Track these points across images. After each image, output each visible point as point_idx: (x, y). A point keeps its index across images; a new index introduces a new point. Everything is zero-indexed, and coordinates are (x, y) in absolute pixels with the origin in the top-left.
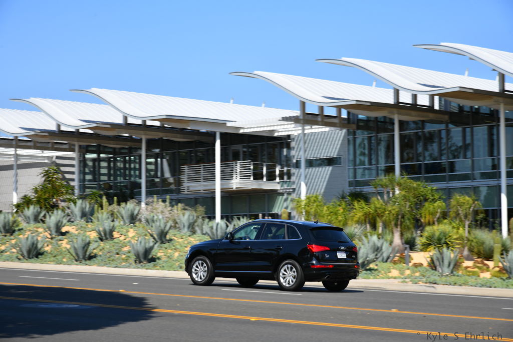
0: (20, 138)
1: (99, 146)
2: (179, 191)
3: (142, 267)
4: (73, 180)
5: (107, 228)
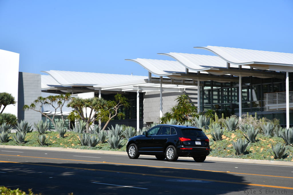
0: (163, 78)
1: (212, 82)
2: (263, 109)
3: (240, 157)
4: (196, 103)
5: (218, 133)
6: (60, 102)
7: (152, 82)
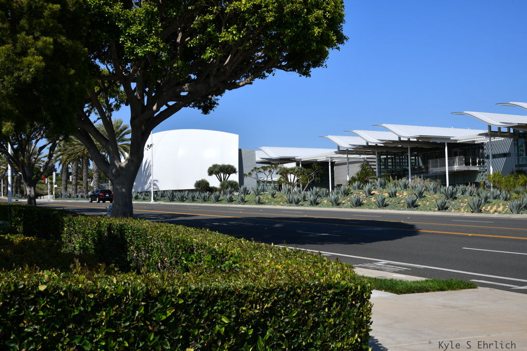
0: (349, 150)
1: (387, 152)
2: (427, 172)
3: (411, 210)
4: (375, 169)
5: (393, 191)
6: (270, 171)
7: (341, 154)
